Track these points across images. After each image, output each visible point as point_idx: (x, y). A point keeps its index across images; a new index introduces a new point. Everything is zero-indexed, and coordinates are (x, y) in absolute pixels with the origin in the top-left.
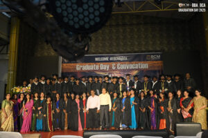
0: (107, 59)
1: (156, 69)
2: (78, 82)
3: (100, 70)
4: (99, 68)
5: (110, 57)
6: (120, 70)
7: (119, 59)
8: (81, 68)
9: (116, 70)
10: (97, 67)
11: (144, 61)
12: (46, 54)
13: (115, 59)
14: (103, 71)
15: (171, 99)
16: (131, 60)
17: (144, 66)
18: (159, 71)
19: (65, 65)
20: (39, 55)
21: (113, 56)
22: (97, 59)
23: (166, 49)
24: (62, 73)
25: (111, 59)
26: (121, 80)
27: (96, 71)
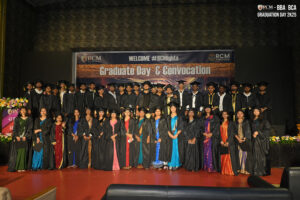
0: (147, 58)
1: (222, 75)
2: (101, 92)
3: (135, 76)
4: (135, 72)
5: (152, 55)
6: (167, 77)
7: (166, 58)
8: (107, 72)
9: (161, 76)
10: (132, 70)
11: (204, 62)
12: (52, 49)
13: (159, 58)
14: (140, 77)
15: (240, 121)
16: (185, 61)
17: (205, 70)
18: (226, 79)
19: (81, 66)
20: (41, 50)
21: (156, 54)
22: (131, 58)
23: (240, 45)
24: (78, 79)
25: (154, 58)
26: (169, 90)
27: (130, 76)
